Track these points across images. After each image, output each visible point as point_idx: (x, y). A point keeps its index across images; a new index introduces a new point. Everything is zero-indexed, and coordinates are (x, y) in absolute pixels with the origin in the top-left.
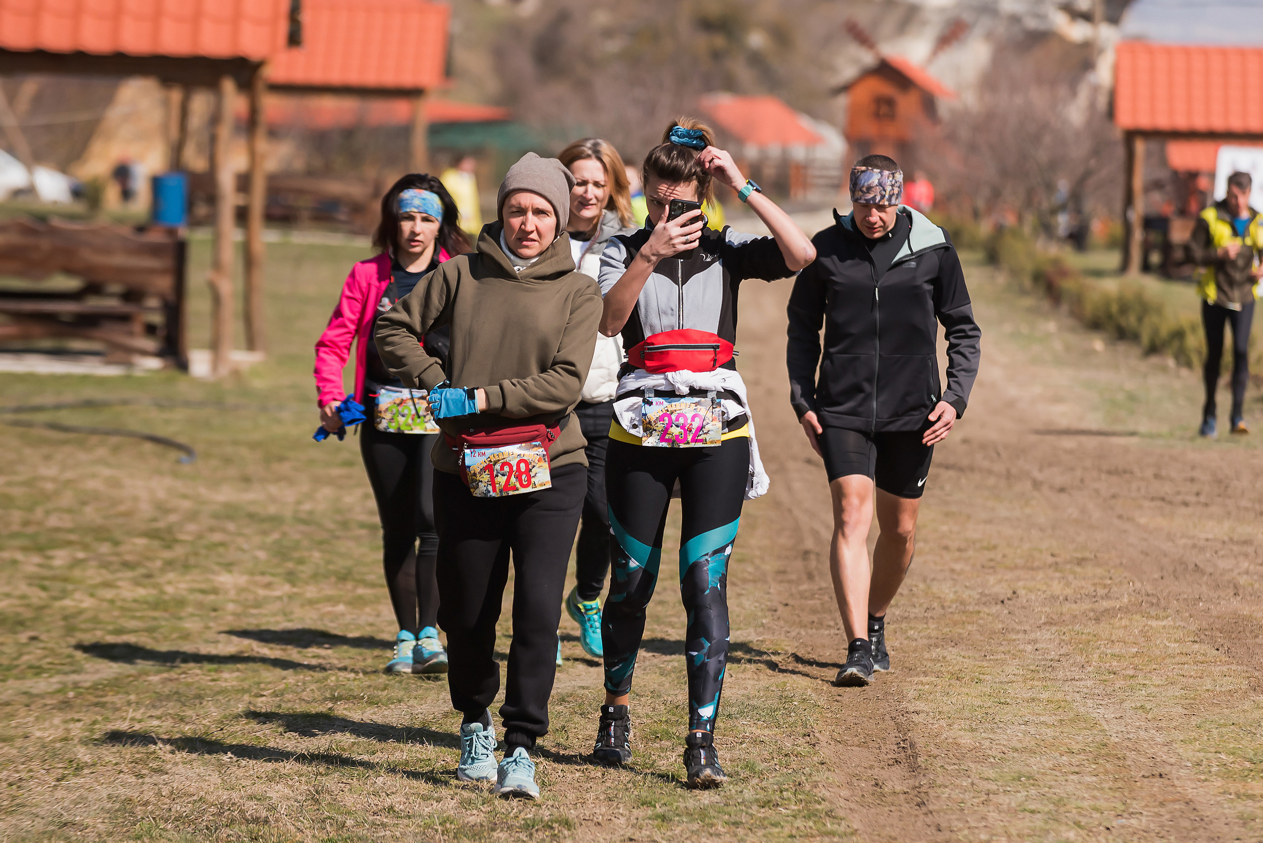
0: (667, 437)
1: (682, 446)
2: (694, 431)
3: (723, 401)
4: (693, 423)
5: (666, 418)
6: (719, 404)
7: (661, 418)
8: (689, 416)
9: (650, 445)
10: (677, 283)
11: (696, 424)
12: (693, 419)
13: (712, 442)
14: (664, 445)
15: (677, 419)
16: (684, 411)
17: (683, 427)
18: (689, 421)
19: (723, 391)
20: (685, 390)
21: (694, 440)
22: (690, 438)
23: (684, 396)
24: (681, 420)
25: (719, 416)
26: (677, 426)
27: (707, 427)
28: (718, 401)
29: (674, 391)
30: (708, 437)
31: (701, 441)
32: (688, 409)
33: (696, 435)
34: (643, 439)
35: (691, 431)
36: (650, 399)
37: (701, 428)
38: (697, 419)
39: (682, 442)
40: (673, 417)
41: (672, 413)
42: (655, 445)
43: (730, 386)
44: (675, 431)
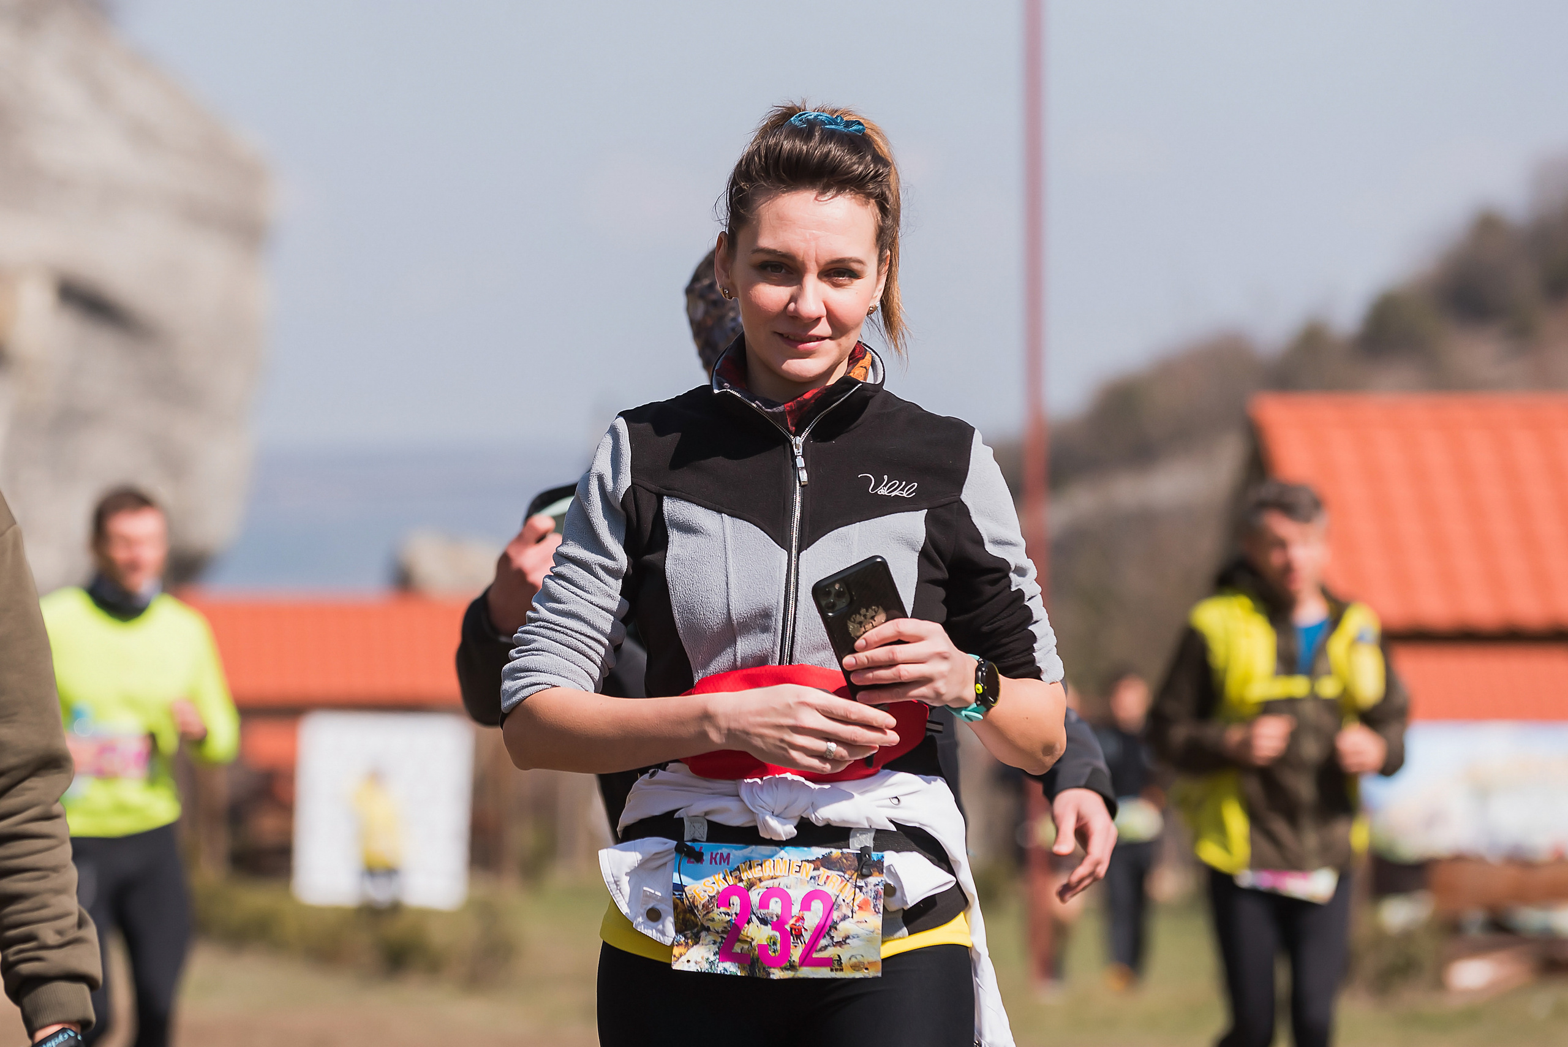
0: (737, 948)
1: (777, 974)
2: (807, 936)
3: (890, 858)
4: (806, 914)
5: (735, 900)
6: (879, 866)
7: (723, 899)
8: (797, 895)
9: (692, 968)
10: (783, 541)
11: (813, 918)
12: (806, 904)
13: (856, 967)
14: (731, 968)
15: (764, 904)
16: (782, 883)
17: (779, 925)
18: (796, 910)
19: (893, 828)
20: (786, 830)
21: (806, 960)
22: (796, 954)
23: (782, 844)
24: (775, 907)
25: (876, 898)
26: (764, 921)
27: (845, 927)
28: (875, 856)
29: (755, 829)
30: (845, 953)
31: (827, 962)
32: (793, 875)
33: (811, 946)
34: (676, 951)
35: (799, 935)
36: (697, 846)
37: (824, 929)
38: (817, 906)
39: (777, 962)
40: (755, 897)
41: (751, 885)
42: (705, 967)
43: (913, 814)
44: (758, 933)
